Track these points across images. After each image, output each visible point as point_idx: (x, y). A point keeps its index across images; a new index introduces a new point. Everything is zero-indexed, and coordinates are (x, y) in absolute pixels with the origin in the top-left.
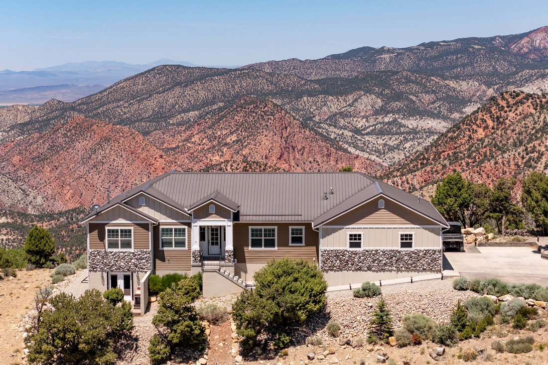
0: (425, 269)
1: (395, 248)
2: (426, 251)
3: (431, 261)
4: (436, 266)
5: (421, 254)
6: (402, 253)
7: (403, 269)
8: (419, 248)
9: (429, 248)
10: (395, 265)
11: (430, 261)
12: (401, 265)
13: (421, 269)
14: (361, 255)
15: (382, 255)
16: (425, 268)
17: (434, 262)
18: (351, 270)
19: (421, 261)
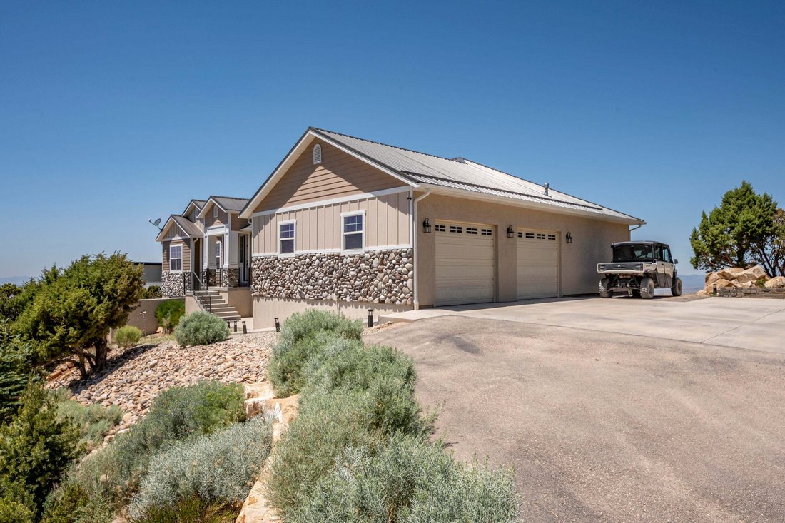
0: (383, 302)
1: (336, 251)
2: (384, 254)
3: (394, 281)
4: (403, 295)
5: (376, 262)
6: (345, 260)
7: (348, 299)
8: (371, 248)
9: (390, 247)
10: (336, 289)
11: (390, 281)
12: (345, 290)
13: (376, 301)
14: (292, 266)
15: (318, 266)
16: (382, 297)
17: (398, 284)
18: (281, 298)
19: (376, 281)
